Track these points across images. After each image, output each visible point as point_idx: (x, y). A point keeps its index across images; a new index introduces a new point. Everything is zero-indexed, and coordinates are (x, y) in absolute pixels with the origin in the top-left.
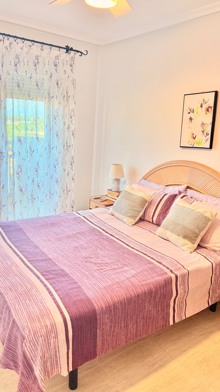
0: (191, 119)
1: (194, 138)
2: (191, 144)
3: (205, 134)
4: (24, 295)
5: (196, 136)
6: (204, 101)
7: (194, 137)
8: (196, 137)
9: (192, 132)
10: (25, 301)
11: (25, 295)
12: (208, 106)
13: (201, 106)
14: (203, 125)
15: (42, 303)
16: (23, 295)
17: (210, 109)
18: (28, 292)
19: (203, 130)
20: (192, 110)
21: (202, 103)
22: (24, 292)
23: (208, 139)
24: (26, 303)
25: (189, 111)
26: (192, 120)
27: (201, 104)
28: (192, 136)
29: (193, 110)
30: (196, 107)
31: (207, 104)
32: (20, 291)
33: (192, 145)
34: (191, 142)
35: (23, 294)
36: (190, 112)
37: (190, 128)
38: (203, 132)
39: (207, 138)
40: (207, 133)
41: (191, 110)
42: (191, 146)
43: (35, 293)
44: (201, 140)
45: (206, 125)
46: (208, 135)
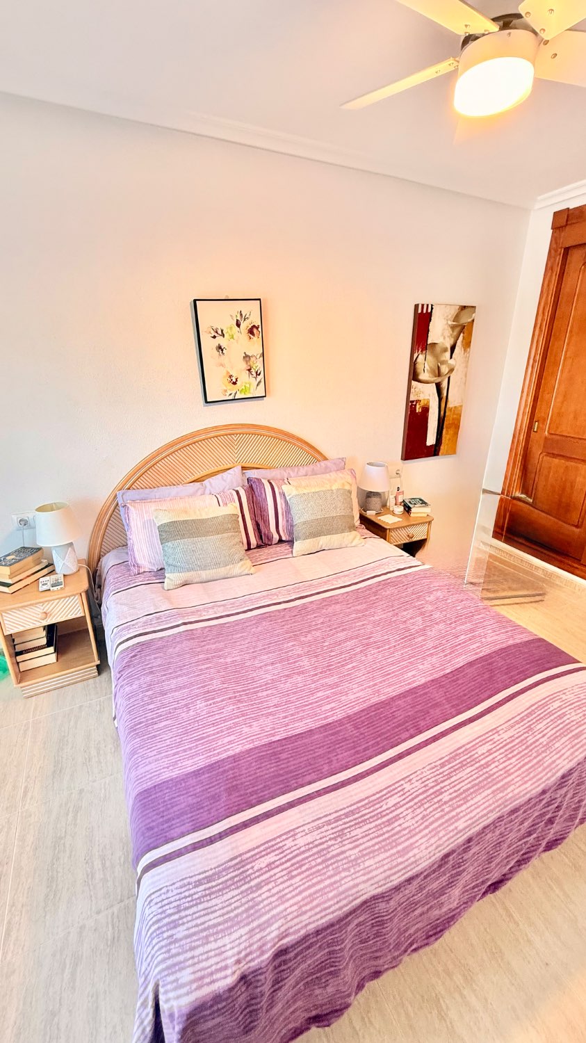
0: (220, 348)
1: (234, 383)
2: (230, 394)
3: (255, 375)
4: (425, 810)
5: (236, 379)
6: (241, 315)
7: (234, 380)
8: (237, 381)
9: (228, 372)
12: (252, 325)
13: (238, 325)
14: (248, 359)
16: (428, 811)
17: (255, 331)
19: (249, 368)
20: (220, 332)
21: (239, 318)
22: (415, 809)
23: (260, 382)
25: (214, 334)
26: (222, 350)
27: (237, 320)
28: (229, 379)
29: (222, 331)
30: (227, 324)
31: (247, 321)
32: (414, 822)
33: (233, 395)
34: (230, 390)
36: (216, 335)
37: (222, 365)
38: (249, 370)
39: (258, 380)
40: (257, 373)
41: (217, 332)
42: (231, 397)
43: (417, 784)
44: (248, 386)
45: (252, 359)
46: (259, 375)
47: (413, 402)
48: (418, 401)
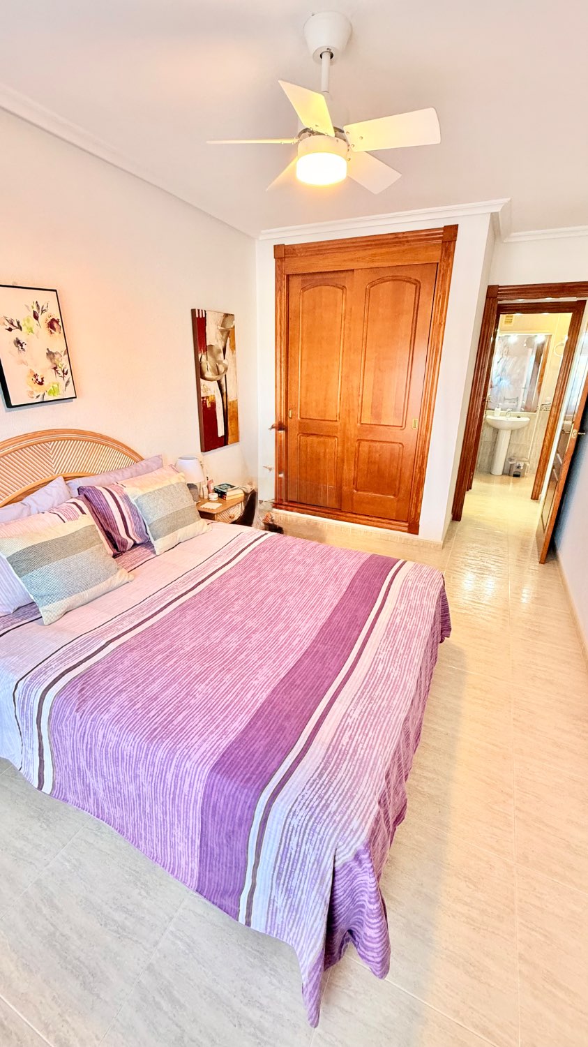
0: (18, 342)
1: (41, 384)
2: (38, 397)
3: (62, 374)
5: (42, 379)
6: (38, 306)
7: (40, 380)
8: (43, 381)
9: (31, 371)
10: (403, 654)
11: (397, 660)
12: (51, 318)
13: (36, 317)
14: (52, 356)
15: (387, 637)
17: (55, 325)
18: (391, 661)
19: (55, 366)
20: (16, 324)
21: (36, 310)
22: (393, 665)
23: (68, 382)
24: (404, 651)
25: (9, 326)
26: (22, 345)
27: (34, 312)
28: (34, 379)
29: (18, 323)
30: (24, 316)
31: (45, 313)
33: (41, 397)
34: (36, 391)
35: (399, 664)
36: (13, 327)
37: (23, 362)
38: (55, 368)
39: (66, 379)
40: (63, 371)
41: (12, 324)
42: (39, 400)
44: (56, 386)
45: (57, 356)
46: (66, 373)
47: (203, 398)
48: (207, 397)
